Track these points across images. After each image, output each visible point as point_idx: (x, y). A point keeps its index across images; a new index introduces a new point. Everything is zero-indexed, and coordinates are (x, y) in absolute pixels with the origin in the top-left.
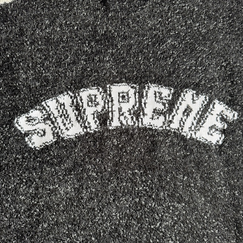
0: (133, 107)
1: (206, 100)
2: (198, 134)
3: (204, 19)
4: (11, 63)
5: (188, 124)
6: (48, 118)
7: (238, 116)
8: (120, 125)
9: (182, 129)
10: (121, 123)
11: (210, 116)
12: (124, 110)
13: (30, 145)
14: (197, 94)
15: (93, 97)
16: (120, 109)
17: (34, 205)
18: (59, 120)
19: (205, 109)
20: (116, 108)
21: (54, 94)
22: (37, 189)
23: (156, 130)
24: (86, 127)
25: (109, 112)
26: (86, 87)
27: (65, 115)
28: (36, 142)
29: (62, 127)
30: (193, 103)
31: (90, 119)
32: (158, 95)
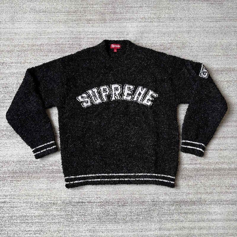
0: (120, 92)
1: (146, 90)
2: (144, 102)
3: (146, 60)
4: (75, 77)
5: (140, 99)
6: (89, 96)
7: (158, 95)
8: (115, 99)
9: (138, 101)
10: (115, 98)
11: (148, 96)
12: (116, 94)
13: (83, 106)
14: (143, 88)
15: (105, 89)
16: (115, 93)
17: (84, 128)
18: (93, 98)
19: (146, 94)
20: (113, 93)
21: (91, 88)
22: (85, 122)
23: (128, 101)
24: (102, 100)
25: (111, 94)
26: (103, 85)
27: (95, 96)
28: (85, 105)
29: (94, 100)
30: (142, 91)
31: (104, 97)
32: (129, 88)
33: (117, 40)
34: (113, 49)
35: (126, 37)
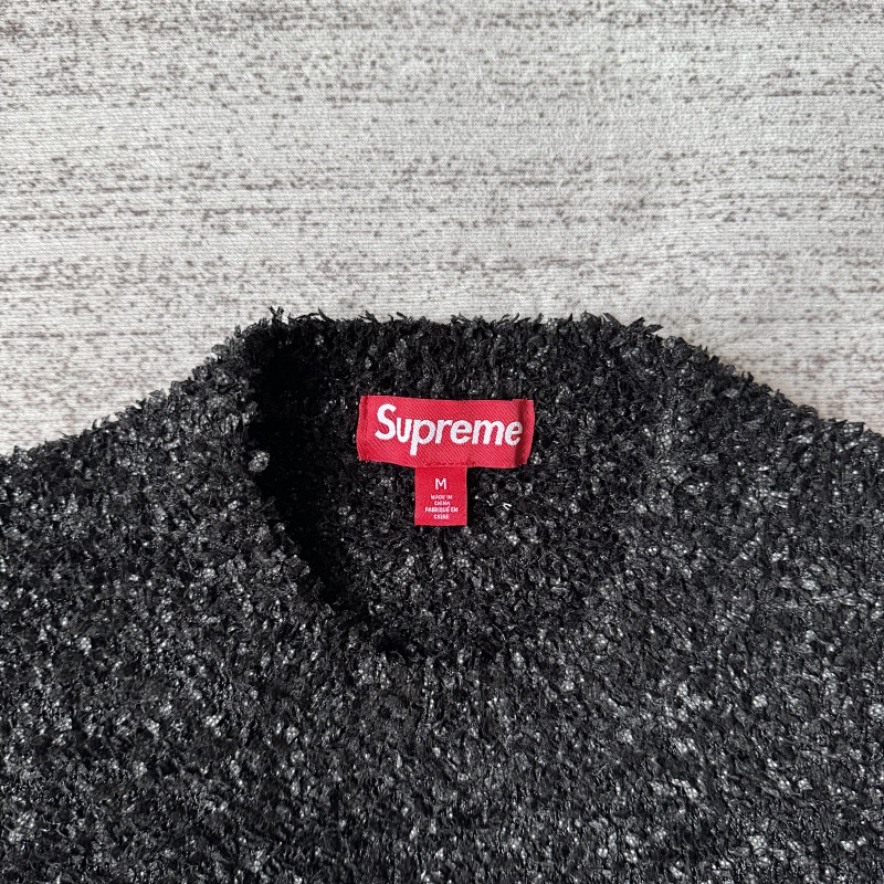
33: (458, 326)
34: (403, 475)
35: (606, 252)
